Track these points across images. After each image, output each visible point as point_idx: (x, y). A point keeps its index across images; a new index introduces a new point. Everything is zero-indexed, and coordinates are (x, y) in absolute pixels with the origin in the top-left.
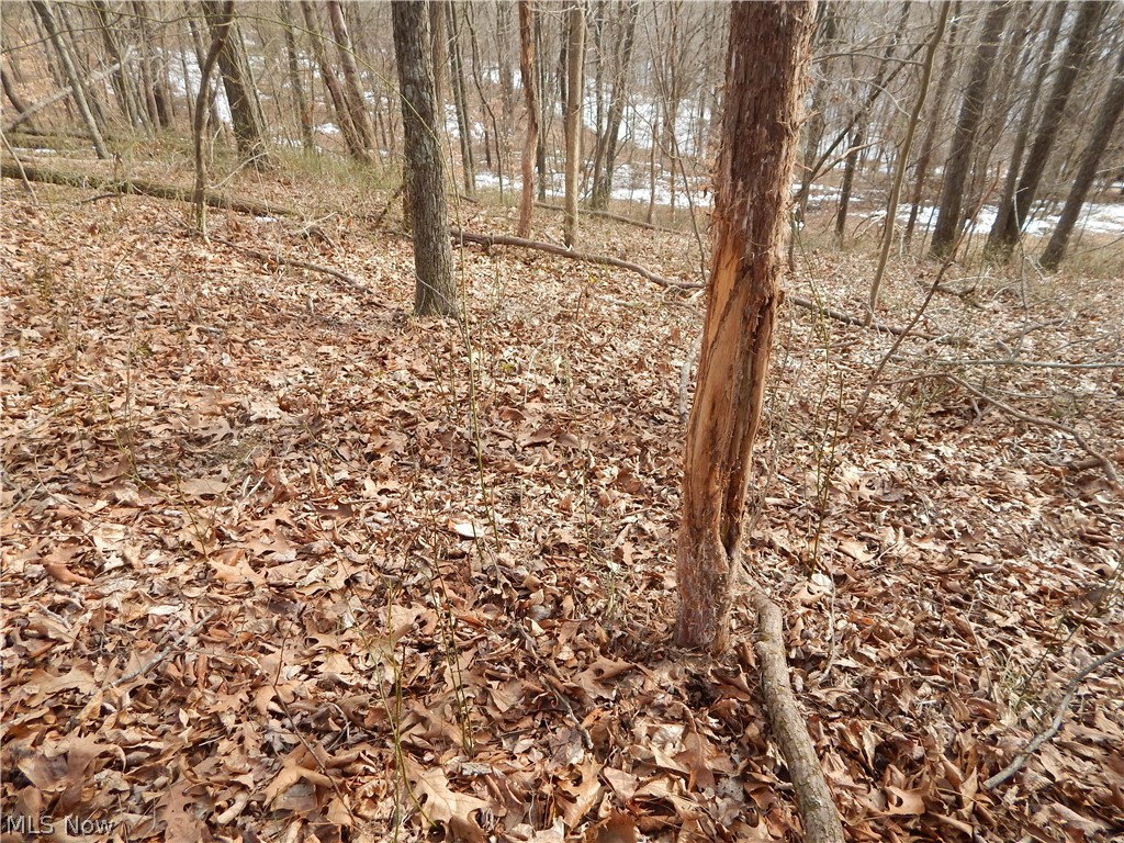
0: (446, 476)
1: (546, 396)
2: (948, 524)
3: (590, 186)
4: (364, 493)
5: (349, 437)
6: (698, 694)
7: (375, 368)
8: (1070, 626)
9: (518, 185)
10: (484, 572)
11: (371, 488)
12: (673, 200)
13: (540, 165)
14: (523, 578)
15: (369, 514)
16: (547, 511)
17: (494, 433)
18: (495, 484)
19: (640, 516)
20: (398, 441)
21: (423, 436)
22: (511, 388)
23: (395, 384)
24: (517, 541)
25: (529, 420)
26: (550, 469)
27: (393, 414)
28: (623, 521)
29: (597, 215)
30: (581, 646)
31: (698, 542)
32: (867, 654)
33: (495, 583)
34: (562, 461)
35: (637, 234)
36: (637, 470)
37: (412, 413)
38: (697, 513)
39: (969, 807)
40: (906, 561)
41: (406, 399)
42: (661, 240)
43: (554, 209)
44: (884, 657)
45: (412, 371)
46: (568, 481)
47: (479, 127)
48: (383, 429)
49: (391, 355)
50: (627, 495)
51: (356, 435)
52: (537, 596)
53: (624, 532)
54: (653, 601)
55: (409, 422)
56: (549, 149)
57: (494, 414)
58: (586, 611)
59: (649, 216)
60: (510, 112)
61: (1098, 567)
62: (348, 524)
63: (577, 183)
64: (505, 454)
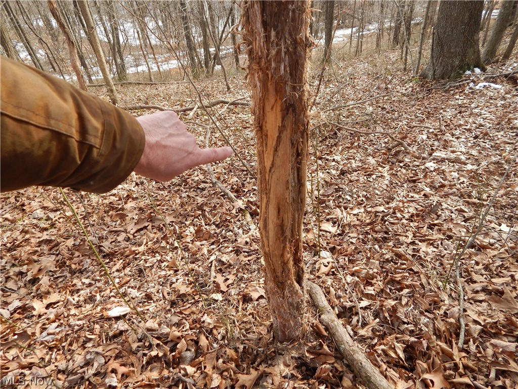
0: (90, 274)
1: (135, 196)
2: (359, 197)
3: (115, 70)
4: (35, 313)
5: (11, 274)
6: (304, 368)
7: (17, 215)
8: (432, 229)
9: (75, 78)
10: (140, 340)
11: (38, 306)
12: (158, 68)
13: (83, 64)
14: (168, 334)
15: (43, 329)
16: (163, 273)
17: (111, 232)
18: (124, 268)
19: (217, 253)
20: (48, 262)
21: (65, 252)
22: (113, 198)
23: (35, 221)
24: (153, 304)
25: (130, 215)
26: (155, 243)
27: (40, 244)
28: (210, 261)
29: (124, 84)
30: (222, 369)
31: (283, 289)
32: (370, 292)
33: (150, 347)
34: (160, 235)
35: (148, 89)
36: (203, 224)
37: (53, 238)
38: (279, 274)
39: (461, 366)
40: (352, 224)
41: (46, 229)
42: (161, 89)
43: (99, 86)
44: (378, 290)
45: (44, 208)
46: (168, 247)
47: (42, 52)
48: (35, 257)
49: (26, 202)
50: (204, 242)
51: (17, 269)
52: (182, 345)
53: (213, 268)
54: (252, 314)
55: (52, 245)
56: (85, 56)
57: (107, 219)
58: (216, 340)
59: (151, 78)
60: (57, 40)
61: (422, 193)
62: (30, 345)
63: (107, 70)
64: (123, 244)
